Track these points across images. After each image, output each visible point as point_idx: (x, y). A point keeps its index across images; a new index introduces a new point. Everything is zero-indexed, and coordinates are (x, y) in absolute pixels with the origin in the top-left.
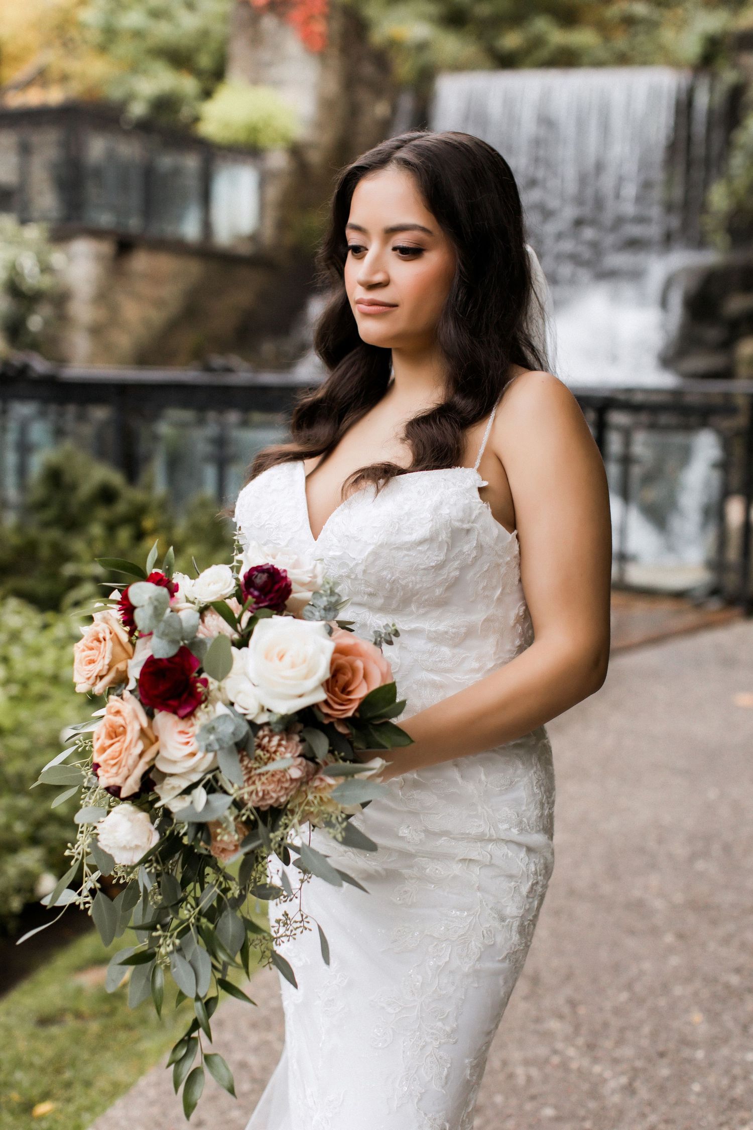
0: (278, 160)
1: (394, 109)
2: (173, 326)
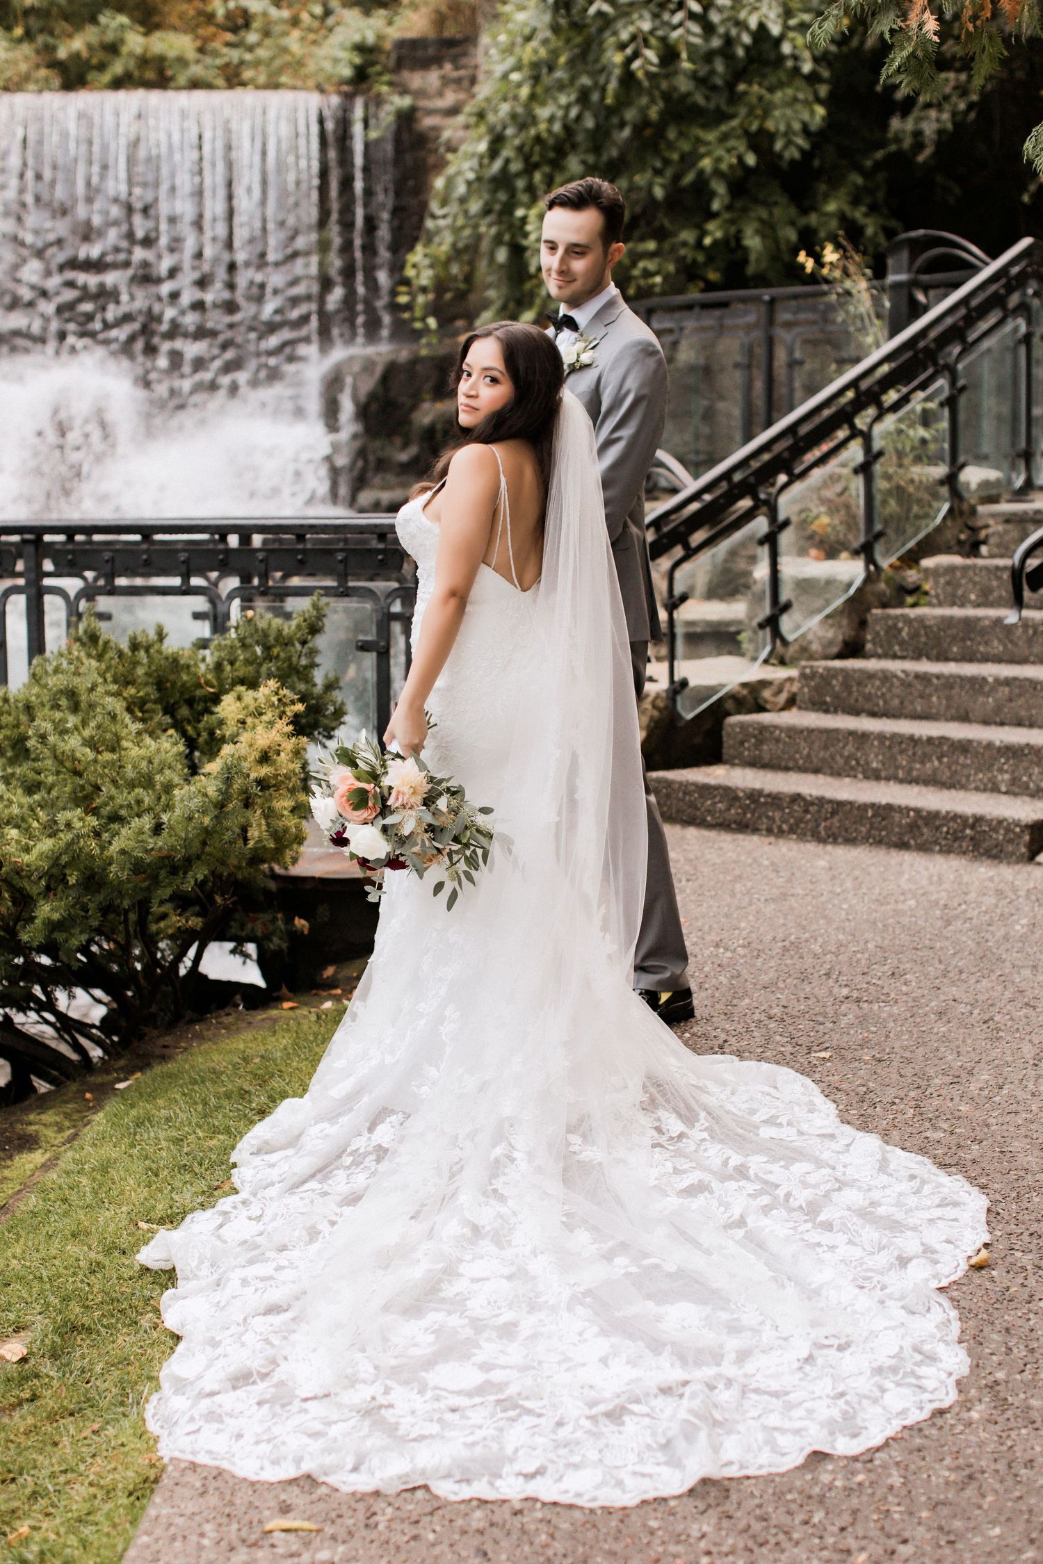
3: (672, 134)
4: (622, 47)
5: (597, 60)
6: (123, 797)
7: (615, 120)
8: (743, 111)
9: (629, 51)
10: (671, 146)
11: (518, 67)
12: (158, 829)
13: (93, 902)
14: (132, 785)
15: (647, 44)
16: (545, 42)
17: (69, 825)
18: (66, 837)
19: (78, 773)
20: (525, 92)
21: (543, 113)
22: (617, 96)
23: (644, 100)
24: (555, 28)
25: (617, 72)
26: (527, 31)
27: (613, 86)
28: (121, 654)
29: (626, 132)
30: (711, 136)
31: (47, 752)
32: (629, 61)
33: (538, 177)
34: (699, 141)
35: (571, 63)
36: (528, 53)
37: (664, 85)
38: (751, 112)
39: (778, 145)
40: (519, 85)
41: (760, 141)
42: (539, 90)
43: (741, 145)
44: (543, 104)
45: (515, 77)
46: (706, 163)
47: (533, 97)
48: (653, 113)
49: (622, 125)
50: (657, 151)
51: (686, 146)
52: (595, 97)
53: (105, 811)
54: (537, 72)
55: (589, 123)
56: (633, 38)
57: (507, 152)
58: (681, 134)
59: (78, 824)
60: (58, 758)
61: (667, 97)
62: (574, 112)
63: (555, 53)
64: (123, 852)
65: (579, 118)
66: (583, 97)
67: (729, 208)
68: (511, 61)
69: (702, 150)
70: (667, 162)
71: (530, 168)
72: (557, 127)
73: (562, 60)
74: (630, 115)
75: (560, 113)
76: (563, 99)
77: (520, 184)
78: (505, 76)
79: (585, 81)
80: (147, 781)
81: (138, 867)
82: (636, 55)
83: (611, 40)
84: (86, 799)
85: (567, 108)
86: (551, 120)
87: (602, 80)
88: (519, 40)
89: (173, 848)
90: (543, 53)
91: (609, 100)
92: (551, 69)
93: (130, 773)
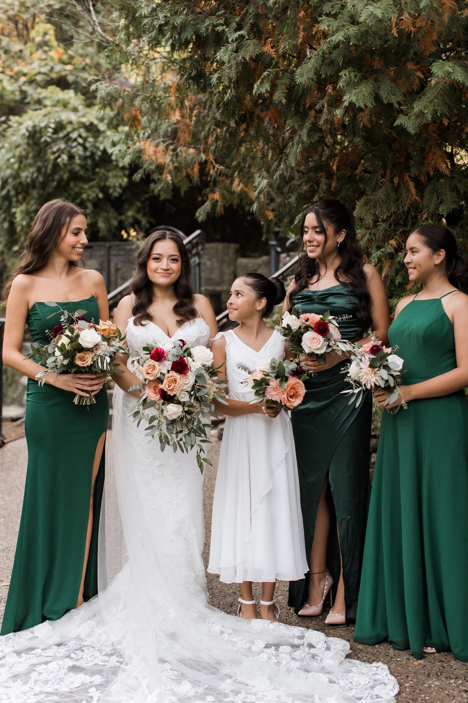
3: (72, 185)
4: (54, 153)
5: (44, 156)
7: (51, 178)
8: (98, 178)
9: (57, 155)
10: (71, 189)
11: (14, 157)
15: (63, 153)
16: (25, 149)
20: (16, 166)
21: (24, 174)
22: (52, 170)
23: (62, 172)
24: (28, 144)
25: (51, 162)
26: (17, 144)
27: (50, 167)
29: (55, 184)
30: (86, 186)
32: (56, 159)
33: (20, 197)
34: (82, 188)
35: (34, 157)
36: (17, 152)
37: (69, 167)
38: (101, 178)
39: (111, 191)
40: (13, 164)
41: (104, 189)
42: (22, 166)
43: (97, 190)
44: (23, 171)
45: (12, 160)
46: (84, 196)
47: (19, 168)
48: (66, 177)
49: (53, 180)
50: (66, 191)
51: (77, 189)
52: (43, 170)
54: (21, 159)
55: (41, 179)
56: (58, 150)
57: (9, 187)
58: (75, 185)
61: (70, 171)
62: (35, 175)
63: (28, 153)
65: (37, 177)
66: (39, 170)
67: (93, 212)
68: (10, 155)
69: (83, 191)
70: (70, 195)
71: (17, 194)
72: (29, 180)
73: (31, 155)
74: (57, 177)
75: (30, 175)
76: (31, 170)
77: (14, 199)
78: (8, 160)
79: (39, 164)
82: (59, 157)
83: (49, 151)
85: (33, 173)
86: (27, 177)
87: (46, 164)
88: (13, 147)
90: (24, 153)
91: (49, 171)
92: (26, 157)
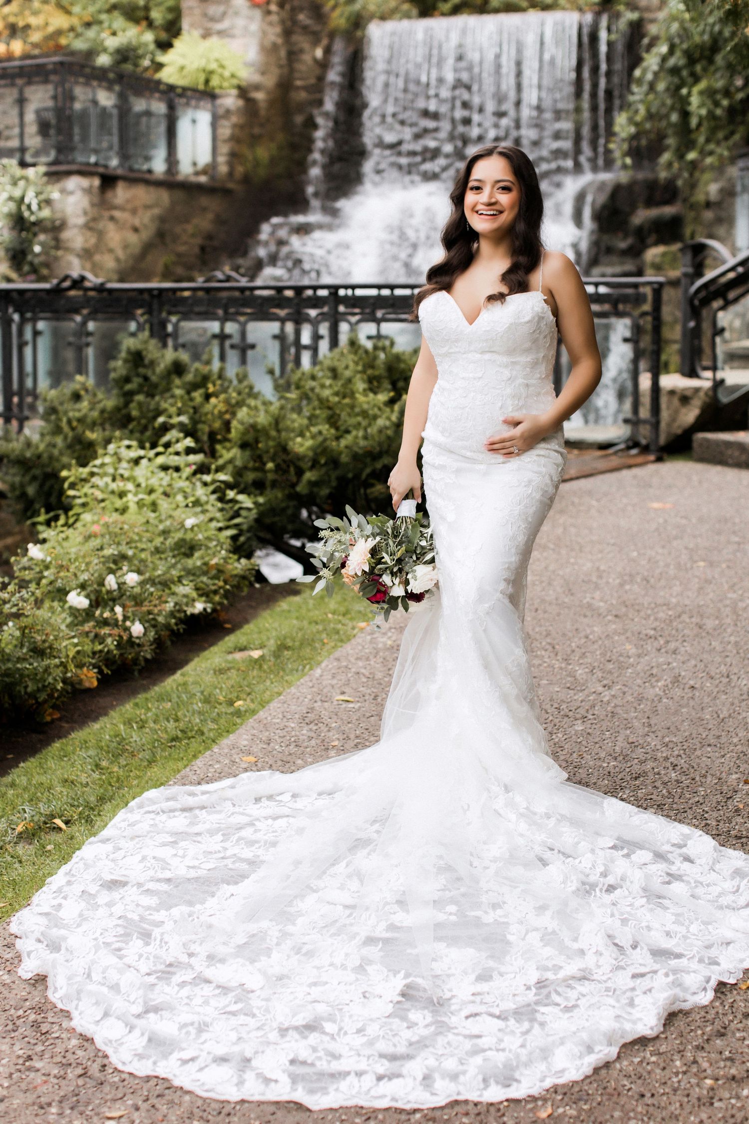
0: (230, 101)
1: (328, 51)
2: (147, 248)
6: (353, 421)
12: (365, 438)
13: (334, 475)
14: (357, 415)
17: (320, 433)
18: (320, 439)
19: (330, 408)
20: (687, 16)
28: (366, 352)
31: (315, 398)
33: (698, 68)
40: (683, 12)
42: (696, 15)
44: (698, 23)
45: (682, 7)
47: (691, 19)
53: (342, 428)
57: (678, 53)
59: (325, 432)
60: (320, 400)
64: (346, 447)
71: (692, 63)
77: (687, 73)
80: (364, 414)
81: (355, 457)
84: (333, 420)
89: (372, 447)
93: (357, 410)
